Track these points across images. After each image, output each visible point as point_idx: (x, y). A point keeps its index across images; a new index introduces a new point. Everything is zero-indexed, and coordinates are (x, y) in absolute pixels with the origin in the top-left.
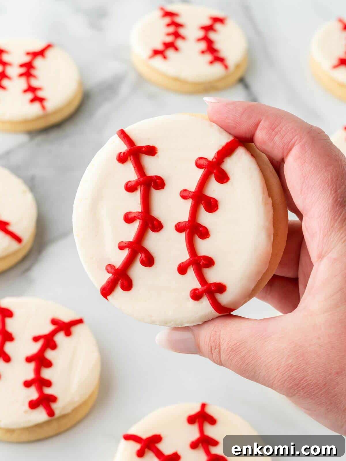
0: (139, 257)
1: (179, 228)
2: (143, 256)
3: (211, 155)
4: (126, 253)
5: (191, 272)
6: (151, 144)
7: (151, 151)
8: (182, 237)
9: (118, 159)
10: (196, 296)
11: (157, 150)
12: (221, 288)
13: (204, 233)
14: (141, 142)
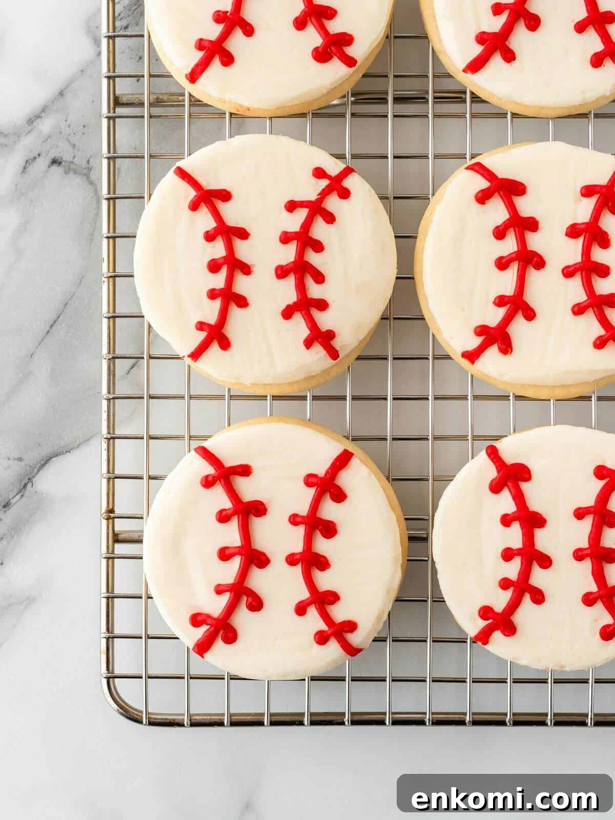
0: (244, 599)
1: (292, 560)
2: (250, 600)
3: (321, 470)
4: (225, 598)
5: (312, 612)
6: (244, 462)
7: (245, 470)
8: (298, 569)
9: (204, 483)
10: (321, 639)
11: (252, 469)
12: (351, 626)
13: (323, 563)
14: (230, 461)
